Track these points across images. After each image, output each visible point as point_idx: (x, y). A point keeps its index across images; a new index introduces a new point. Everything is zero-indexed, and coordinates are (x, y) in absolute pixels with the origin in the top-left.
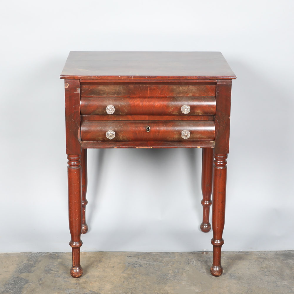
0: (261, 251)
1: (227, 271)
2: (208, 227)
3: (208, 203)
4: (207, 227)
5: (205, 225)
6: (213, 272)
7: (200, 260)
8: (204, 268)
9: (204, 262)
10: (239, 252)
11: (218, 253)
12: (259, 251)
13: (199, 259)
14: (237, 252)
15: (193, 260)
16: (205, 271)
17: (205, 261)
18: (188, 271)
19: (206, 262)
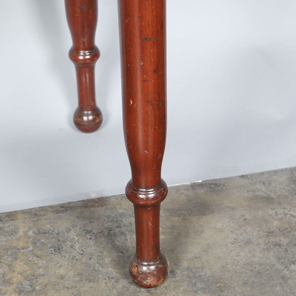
0: (252, 175)
1: (177, 262)
2: (94, 120)
3: (88, 57)
4: (91, 118)
5: (87, 115)
6: (139, 279)
7: (91, 231)
8: (107, 260)
9: (103, 239)
10: (194, 186)
11: (150, 224)
12: (247, 176)
13: (90, 229)
14: (187, 187)
15: (72, 234)
16: (112, 271)
17: (106, 232)
18: (62, 278)
19: (109, 235)
